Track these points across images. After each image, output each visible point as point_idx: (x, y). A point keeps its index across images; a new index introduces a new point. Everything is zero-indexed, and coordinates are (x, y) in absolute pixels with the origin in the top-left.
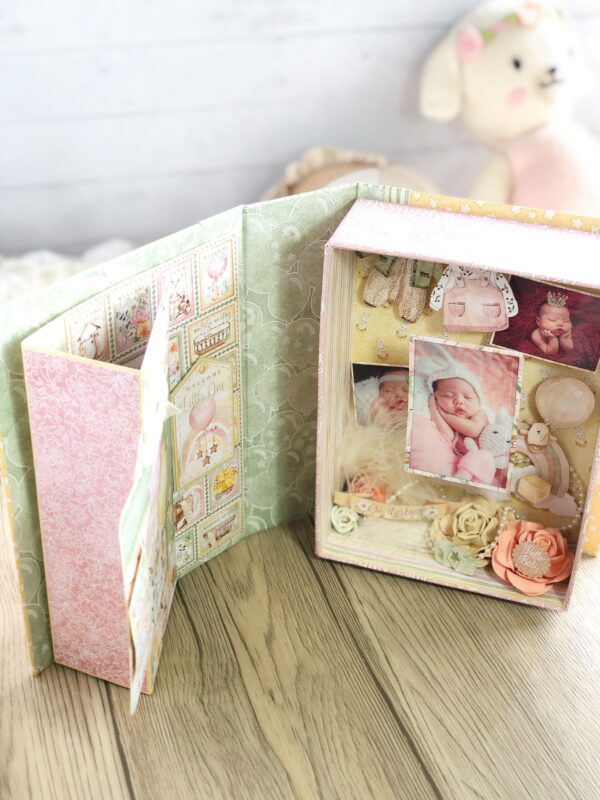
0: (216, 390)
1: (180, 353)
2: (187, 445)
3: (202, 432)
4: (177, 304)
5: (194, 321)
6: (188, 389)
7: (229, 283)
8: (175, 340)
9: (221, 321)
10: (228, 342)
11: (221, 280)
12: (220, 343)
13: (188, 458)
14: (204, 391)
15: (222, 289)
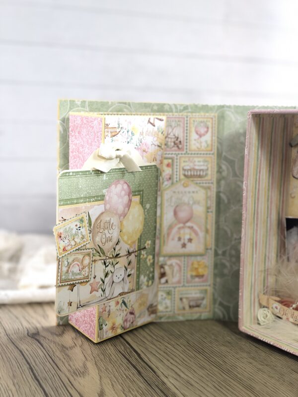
0: (194, 203)
1: (173, 170)
2: (170, 228)
3: (181, 225)
4: (173, 140)
5: (183, 155)
6: (174, 192)
7: (209, 142)
8: (170, 161)
9: (202, 163)
10: (206, 178)
11: (203, 139)
12: (200, 176)
13: (171, 237)
14: (185, 199)
15: (204, 144)
